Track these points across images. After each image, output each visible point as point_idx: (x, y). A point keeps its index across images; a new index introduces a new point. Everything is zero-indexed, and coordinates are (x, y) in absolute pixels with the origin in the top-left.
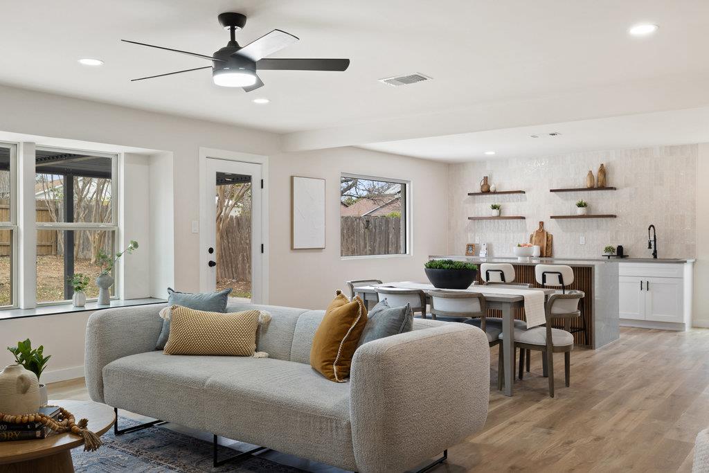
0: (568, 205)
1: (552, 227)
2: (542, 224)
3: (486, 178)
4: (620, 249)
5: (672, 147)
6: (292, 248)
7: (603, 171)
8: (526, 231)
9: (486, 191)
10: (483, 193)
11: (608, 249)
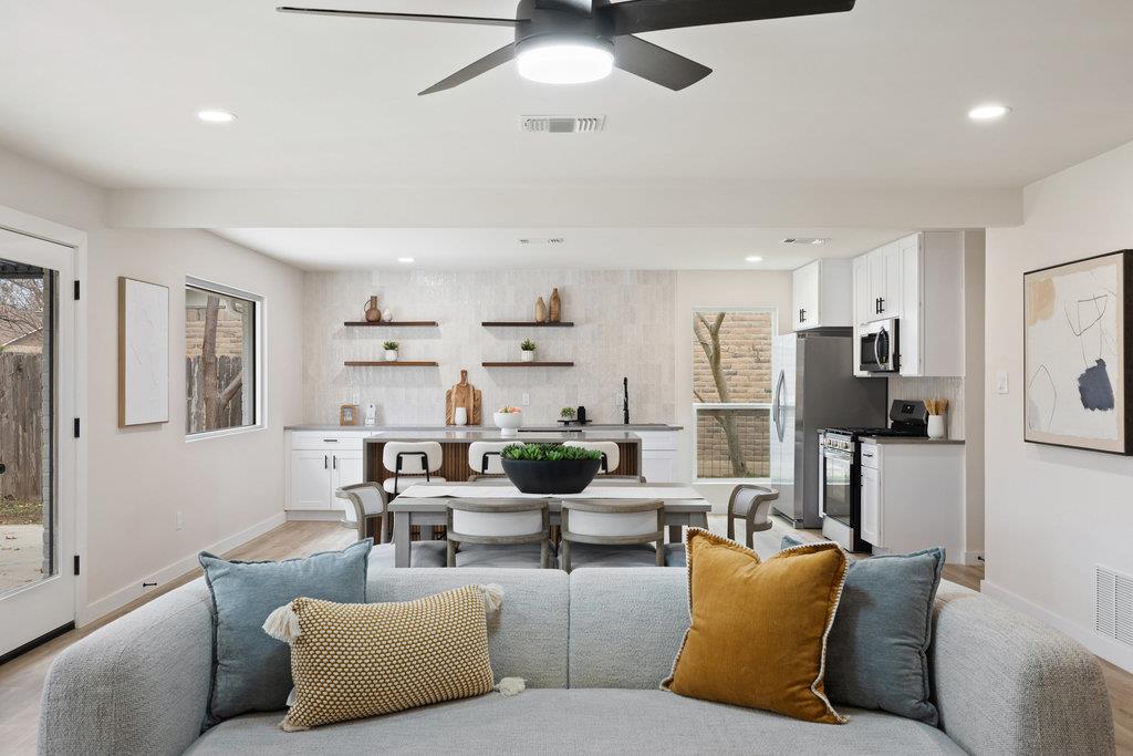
0: (508, 346)
1: (480, 380)
2: (464, 373)
3: (374, 300)
4: (582, 410)
5: (646, 272)
6: (121, 423)
7: (556, 297)
8: (440, 386)
9: (374, 321)
10: (370, 323)
11: (565, 412)
